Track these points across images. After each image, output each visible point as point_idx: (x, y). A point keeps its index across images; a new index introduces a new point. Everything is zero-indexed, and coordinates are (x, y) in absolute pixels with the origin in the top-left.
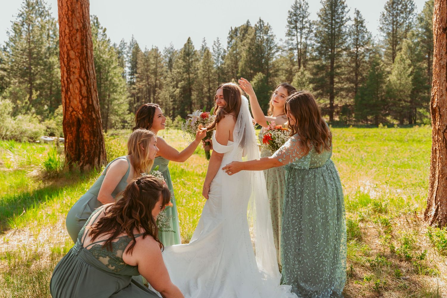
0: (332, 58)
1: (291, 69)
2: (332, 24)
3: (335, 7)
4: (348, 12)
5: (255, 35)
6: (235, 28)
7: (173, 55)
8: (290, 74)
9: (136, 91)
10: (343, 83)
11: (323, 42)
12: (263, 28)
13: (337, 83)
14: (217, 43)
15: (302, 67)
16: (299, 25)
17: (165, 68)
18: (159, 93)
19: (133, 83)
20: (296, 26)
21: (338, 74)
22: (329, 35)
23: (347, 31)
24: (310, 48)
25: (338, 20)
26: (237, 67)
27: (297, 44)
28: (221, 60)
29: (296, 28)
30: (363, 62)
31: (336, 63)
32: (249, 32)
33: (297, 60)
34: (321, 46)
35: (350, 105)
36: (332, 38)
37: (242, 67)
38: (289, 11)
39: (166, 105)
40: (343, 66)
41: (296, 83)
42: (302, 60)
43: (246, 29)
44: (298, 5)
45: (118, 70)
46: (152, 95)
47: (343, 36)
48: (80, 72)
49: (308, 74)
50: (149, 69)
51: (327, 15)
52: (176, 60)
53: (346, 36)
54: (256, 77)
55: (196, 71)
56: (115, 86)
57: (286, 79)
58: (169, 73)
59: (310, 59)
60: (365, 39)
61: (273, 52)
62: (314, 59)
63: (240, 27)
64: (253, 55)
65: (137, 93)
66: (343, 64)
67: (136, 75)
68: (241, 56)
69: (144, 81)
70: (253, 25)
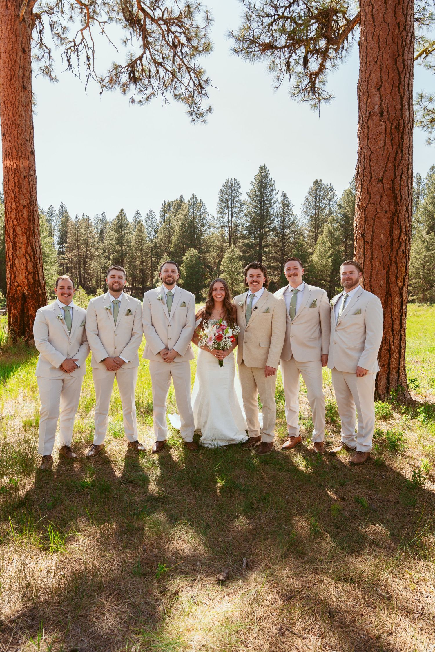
0: (262, 237)
1: (222, 246)
2: (261, 205)
3: (264, 189)
4: (276, 194)
5: (189, 211)
6: (168, 202)
7: (105, 226)
8: (221, 251)
9: (66, 261)
10: (270, 261)
11: (252, 222)
12: (196, 205)
13: (264, 261)
14: (151, 215)
15: (233, 245)
16: (229, 203)
17: (97, 239)
18: (90, 264)
19: (63, 253)
20: (228, 205)
21: (266, 253)
22: (258, 215)
23: (275, 211)
24: (240, 226)
25: (267, 202)
26: (170, 242)
27: (229, 222)
28: (154, 234)
29: (228, 206)
30: (289, 242)
31: (265, 242)
32: (182, 208)
33: (228, 237)
34: (251, 225)
35: (276, 283)
36: (261, 218)
37: (175, 241)
38: (221, 190)
39: (97, 276)
40: (270, 245)
41: (226, 260)
42: (232, 238)
43: (180, 204)
44: (230, 184)
45: (48, 240)
46: (82, 266)
47: (271, 217)
48: (27, 248)
49: (238, 252)
50: (80, 239)
51: (256, 196)
52: (108, 231)
53: (274, 217)
54: (188, 252)
55: (128, 242)
56: (45, 256)
57: (217, 255)
58: (101, 244)
59: (240, 236)
60: (291, 221)
61: (205, 228)
62: (244, 237)
63: (173, 202)
64: (186, 231)
65: (67, 264)
66: (271, 243)
67: (66, 245)
68: (174, 231)
69: (74, 251)
70: (186, 201)
